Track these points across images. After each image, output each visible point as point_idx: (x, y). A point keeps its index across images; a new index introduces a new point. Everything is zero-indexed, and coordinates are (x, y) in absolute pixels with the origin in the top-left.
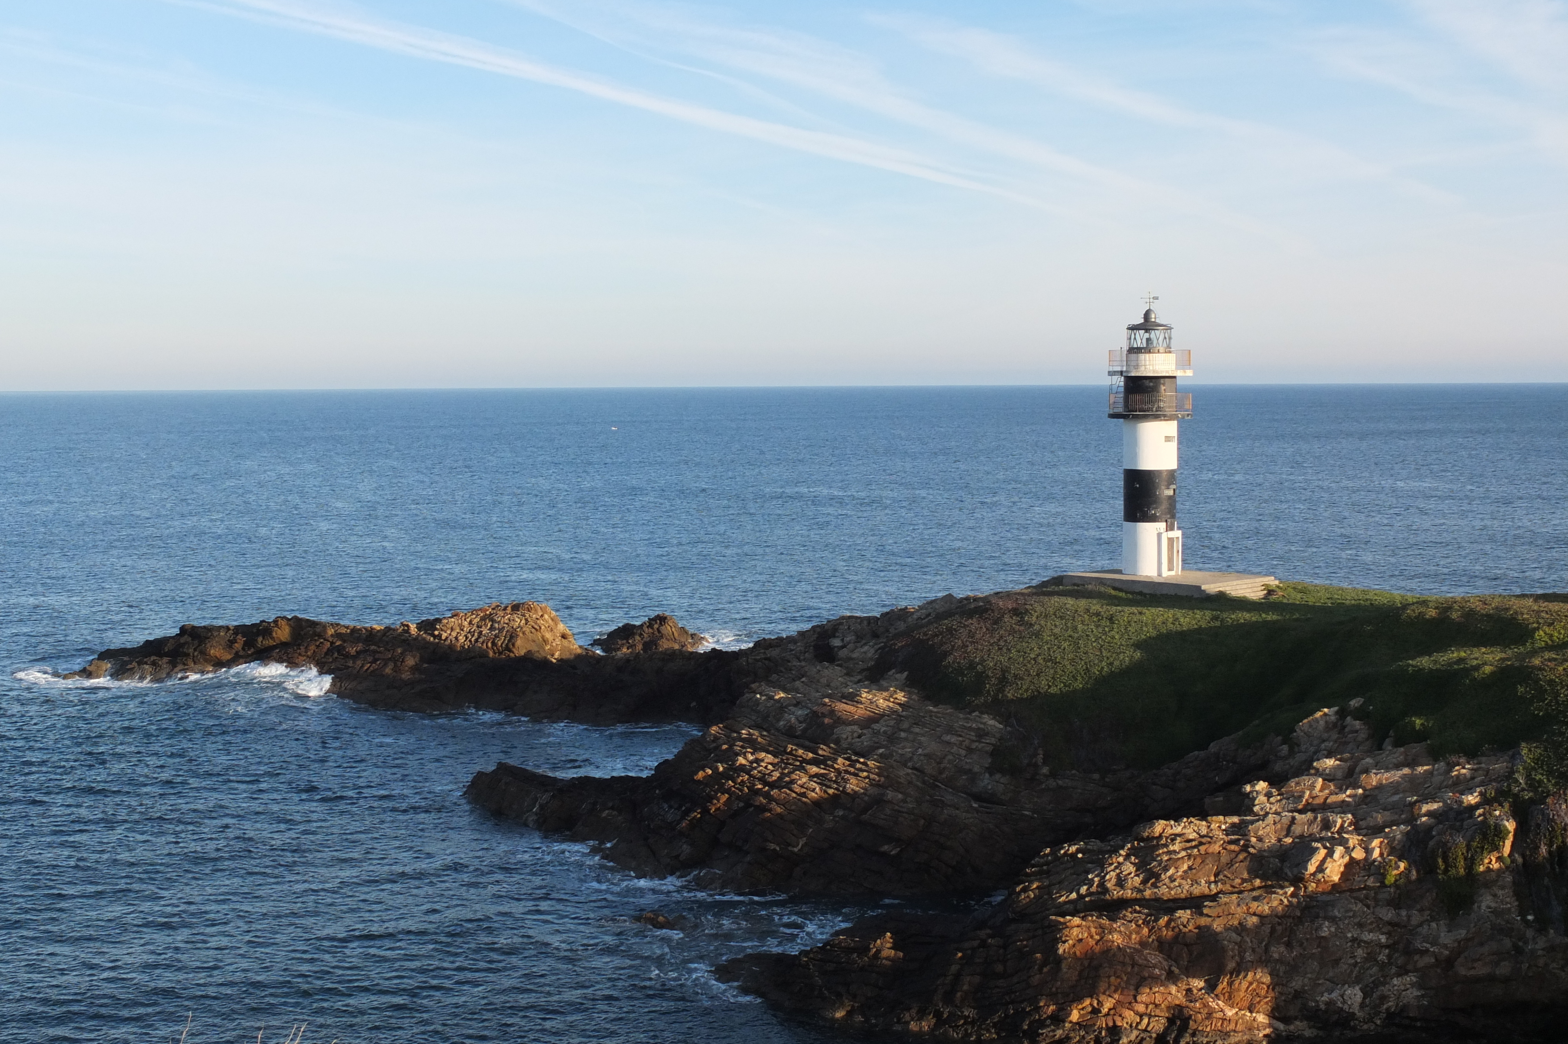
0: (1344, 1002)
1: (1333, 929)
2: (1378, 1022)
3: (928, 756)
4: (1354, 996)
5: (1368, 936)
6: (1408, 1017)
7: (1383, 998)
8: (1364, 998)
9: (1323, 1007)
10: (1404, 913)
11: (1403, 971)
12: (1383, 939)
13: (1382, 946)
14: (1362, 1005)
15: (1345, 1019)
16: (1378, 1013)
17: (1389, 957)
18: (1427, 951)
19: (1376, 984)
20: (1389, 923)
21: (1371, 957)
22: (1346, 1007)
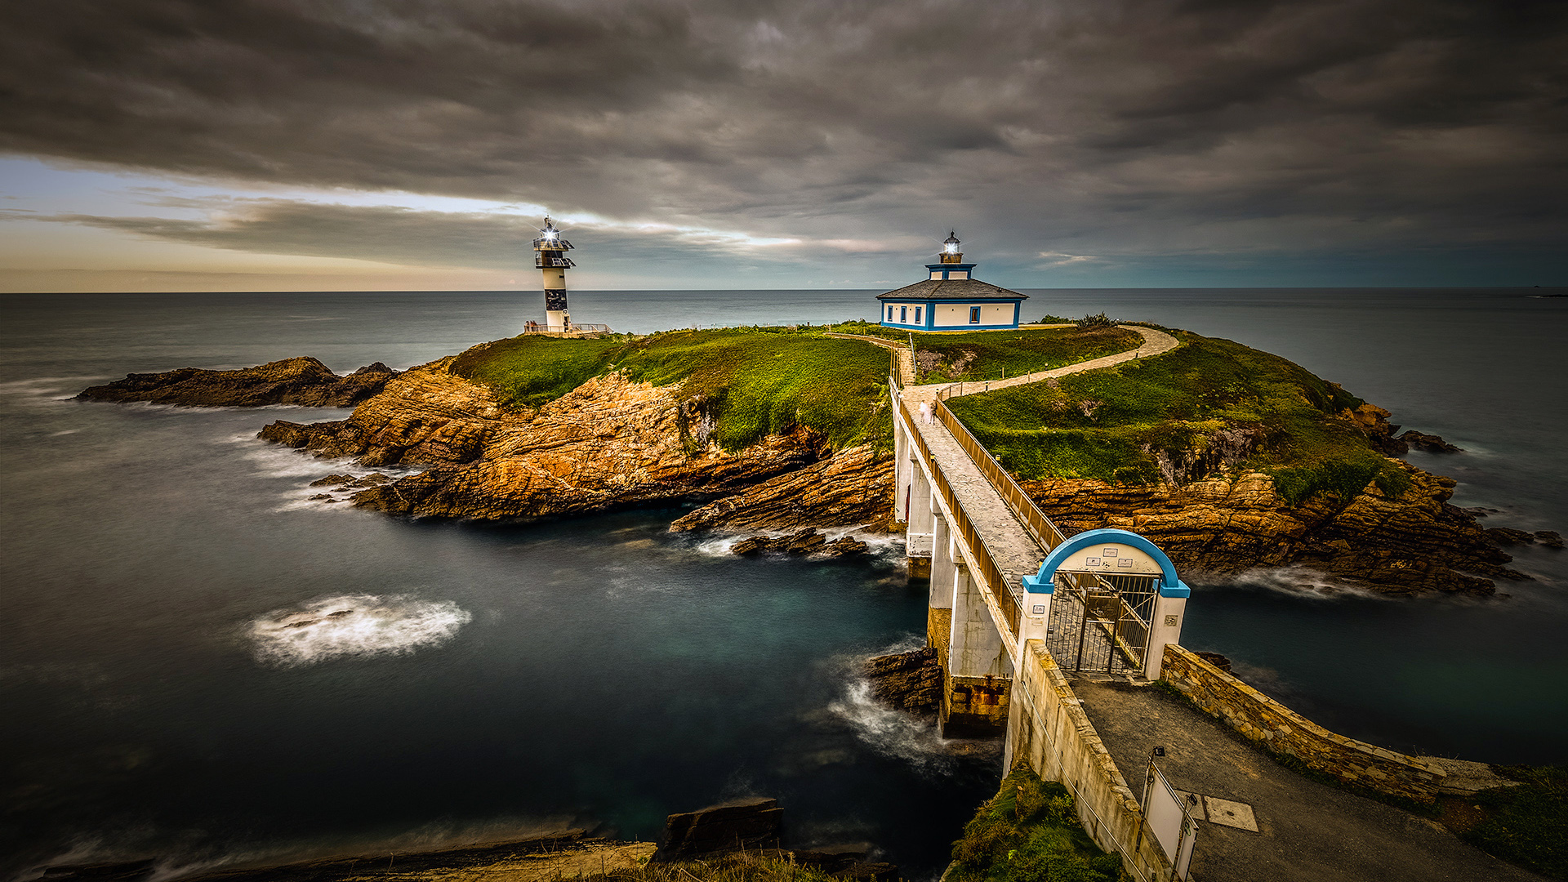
2: (632, 487)
3: (462, 403)
4: (622, 477)
6: (643, 484)
7: (633, 478)
8: (626, 479)
9: (610, 483)
11: (640, 467)
12: (632, 456)
14: (626, 481)
15: (620, 487)
16: (632, 484)
17: (635, 462)
18: (649, 458)
19: (631, 473)
22: (620, 482)
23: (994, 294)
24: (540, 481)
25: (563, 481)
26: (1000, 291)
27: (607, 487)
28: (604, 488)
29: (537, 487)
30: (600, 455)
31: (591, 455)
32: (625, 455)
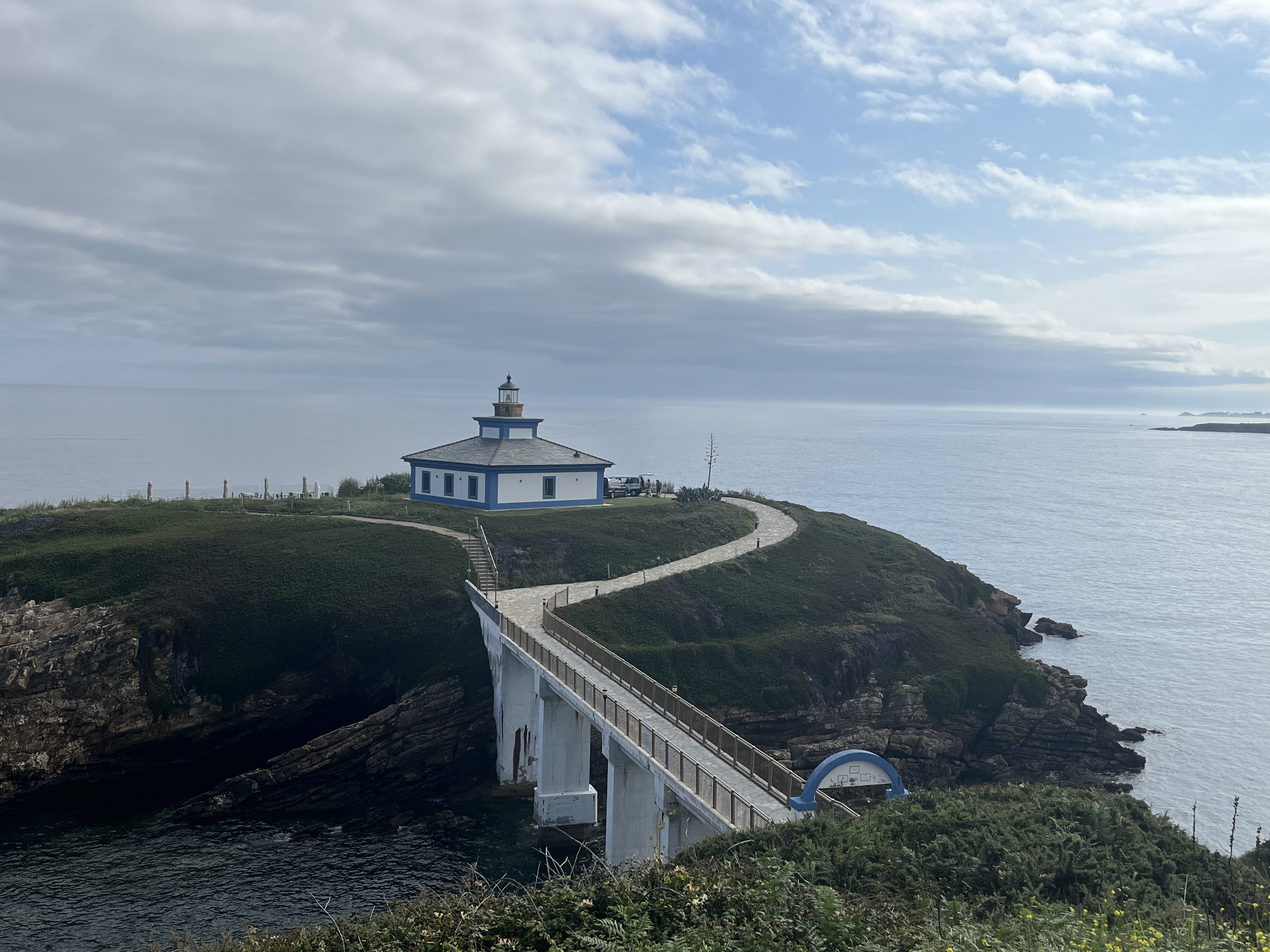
0: (37, 763)
1: (27, 719)
2: (59, 772)
4: (42, 758)
5: (51, 720)
6: (79, 765)
7: (63, 756)
8: (50, 759)
9: (22, 769)
10: (74, 702)
11: (74, 738)
12: (61, 720)
13: (61, 725)
14: (48, 764)
15: (38, 775)
16: (59, 766)
18: (91, 722)
19: (57, 749)
20: (64, 710)
21: (52, 733)
22: (39, 766)
23: (570, 460)
26: (577, 455)
27: (17, 776)
28: (12, 779)
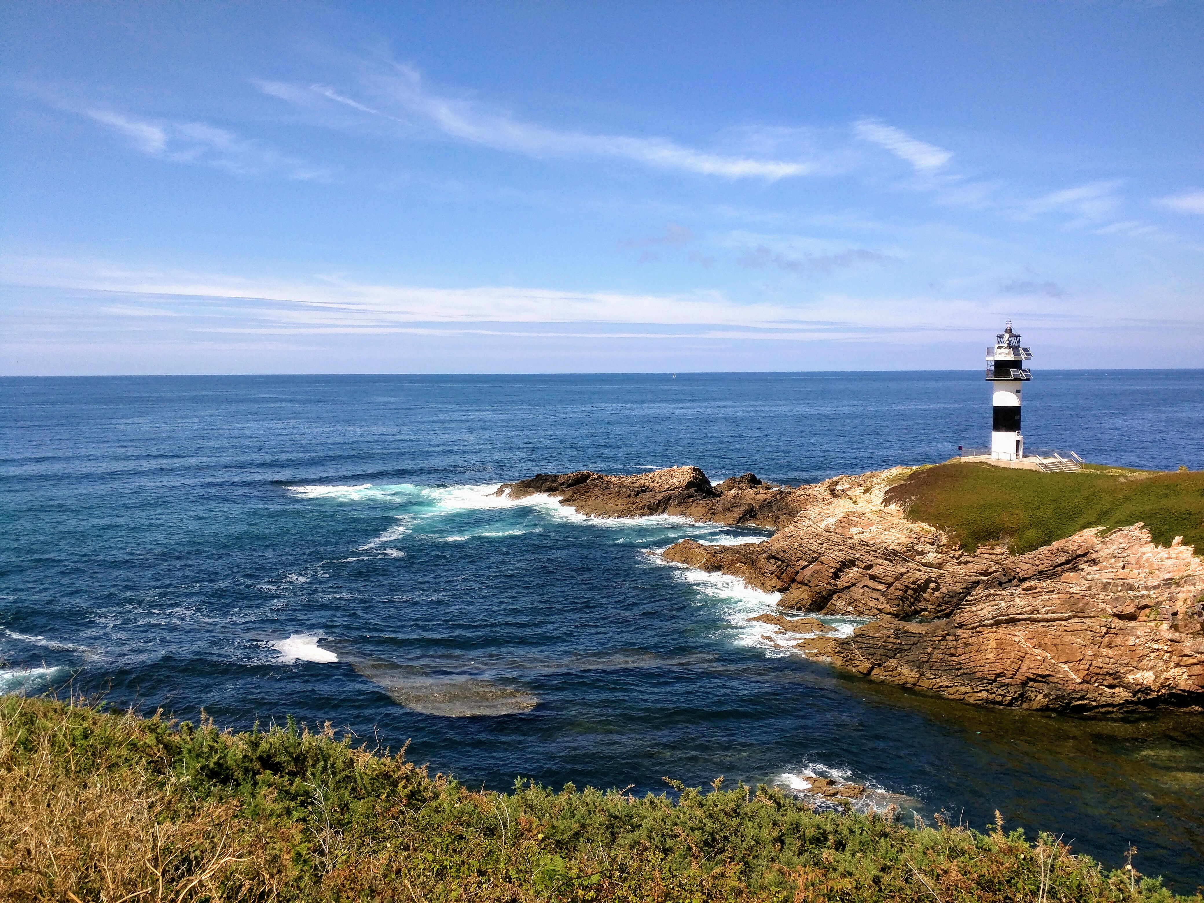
0: (1144, 680)
2: (1163, 691)
3: (899, 543)
4: (1149, 677)
6: (1181, 690)
7: (1168, 679)
8: (1155, 678)
9: (1132, 681)
11: (1178, 665)
12: (1166, 648)
13: (1166, 652)
14: (1154, 682)
15: (1144, 689)
16: (1163, 687)
17: (1170, 658)
19: (1162, 671)
20: (1169, 640)
21: (1159, 657)
24: (1038, 663)
25: (1066, 669)
27: (1127, 687)
28: (1123, 687)
29: (1033, 671)
30: (1118, 640)
31: (1106, 639)
32: (1156, 646)
